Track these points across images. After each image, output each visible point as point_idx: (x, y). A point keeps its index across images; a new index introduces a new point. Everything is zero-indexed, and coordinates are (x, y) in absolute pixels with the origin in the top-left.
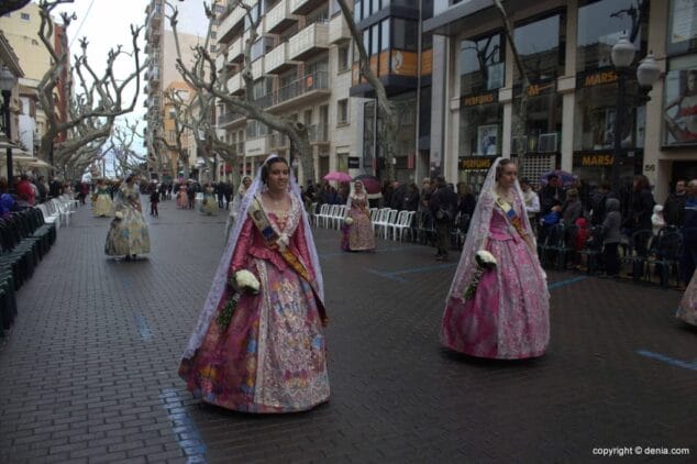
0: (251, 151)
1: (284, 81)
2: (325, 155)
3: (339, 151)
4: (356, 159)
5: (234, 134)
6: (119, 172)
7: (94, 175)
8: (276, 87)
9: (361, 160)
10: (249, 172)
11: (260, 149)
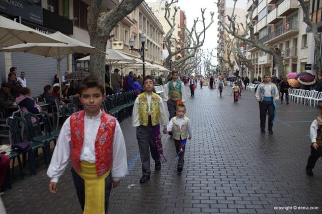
0: (261, 62)
1: (276, 27)
2: (295, 63)
3: (302, 61)
4: (310, 65)
5: (254, 54)
6: (207, 73)
7: (196, 74)
8: (273, 30)
9: (313, 66)
10: (260, 72)
11: (265, 61)
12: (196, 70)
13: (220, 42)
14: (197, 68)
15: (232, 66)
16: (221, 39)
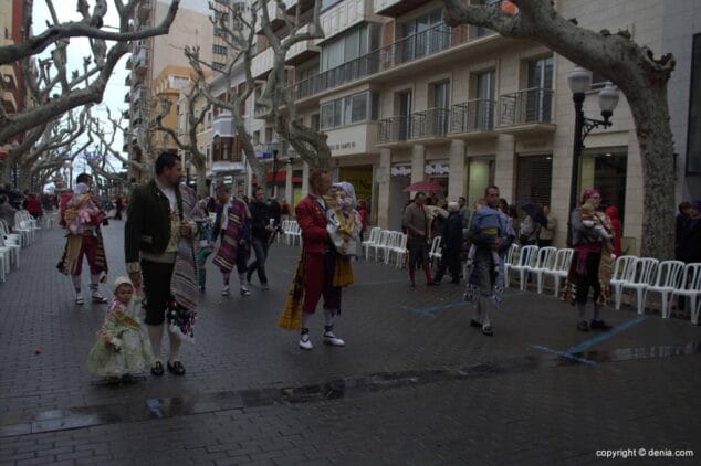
10: (297, 185)
11: (353, 145)
12: (58, 175)
13: (137, 96)
14: (62, 171)
15: (200, 161)
16: (139, 91)
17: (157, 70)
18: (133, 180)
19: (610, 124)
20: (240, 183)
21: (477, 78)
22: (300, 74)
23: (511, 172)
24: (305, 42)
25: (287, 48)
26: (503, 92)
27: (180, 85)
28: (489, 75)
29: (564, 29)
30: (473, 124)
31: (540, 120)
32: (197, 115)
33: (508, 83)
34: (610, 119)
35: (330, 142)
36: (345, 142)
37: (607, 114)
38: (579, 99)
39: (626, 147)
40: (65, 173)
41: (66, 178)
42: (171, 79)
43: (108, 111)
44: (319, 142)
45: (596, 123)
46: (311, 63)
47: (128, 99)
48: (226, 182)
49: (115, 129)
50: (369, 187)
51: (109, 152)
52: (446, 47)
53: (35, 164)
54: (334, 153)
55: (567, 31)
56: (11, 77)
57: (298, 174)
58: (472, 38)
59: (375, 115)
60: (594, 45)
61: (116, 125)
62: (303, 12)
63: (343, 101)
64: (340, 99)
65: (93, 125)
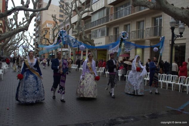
6: (24, 54)
7: (14, 55)
10: (84, 55)
11: (101, 43)
13: (38, 29)
14: (16, 51)
16: (38, 28)
17: (43, 22)
18: (36, 53)
19: (182, 36)
20: (67, 54)
21: (138, 23)
22: (85, 23)
23: (149, 51)
24: (87, 13)
25: (82, 15)
26: (147, 27)
27: (50, 26)
28: (142, 22)
29: (170, 7)
30: (137, 37)
31: (158, 36)
32: (55, 35)
33: (148, 25)
34: (182, 35)
35: (95, 42)
36: (99, 42)
37: (181, 33)
38: (173, 29)
39: (185, 43)
40: (17, 52)
41: (17, 53)
42: (47, 24)
43: (29, 34)
44: (92, 42)
45: (178, 36)
46: (89, 19)
47: (35, 30)
48: (63, 54)
49: (31, 39)
50: (106, 55)
51: (29, 45)
52: (129, 14)
53: (8, 49)
54: (96, 46)
55: (171, 8)
56: (1, 24)
57: (85, 52)
58: (137, 11)
59: (108, 34)
60: (179, 12)
61: (31, 38)
62: (86, 4)
63: (98, 30)
64: (97, 30)
65: (25, 38)
